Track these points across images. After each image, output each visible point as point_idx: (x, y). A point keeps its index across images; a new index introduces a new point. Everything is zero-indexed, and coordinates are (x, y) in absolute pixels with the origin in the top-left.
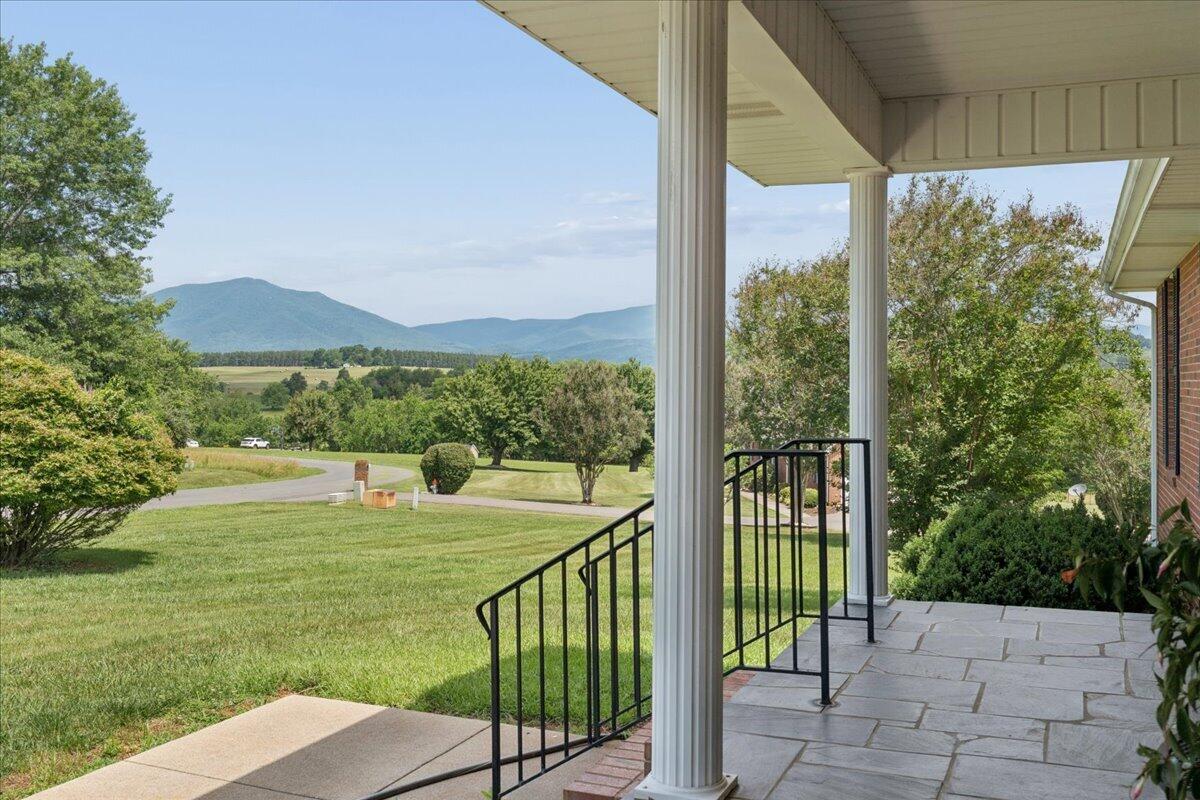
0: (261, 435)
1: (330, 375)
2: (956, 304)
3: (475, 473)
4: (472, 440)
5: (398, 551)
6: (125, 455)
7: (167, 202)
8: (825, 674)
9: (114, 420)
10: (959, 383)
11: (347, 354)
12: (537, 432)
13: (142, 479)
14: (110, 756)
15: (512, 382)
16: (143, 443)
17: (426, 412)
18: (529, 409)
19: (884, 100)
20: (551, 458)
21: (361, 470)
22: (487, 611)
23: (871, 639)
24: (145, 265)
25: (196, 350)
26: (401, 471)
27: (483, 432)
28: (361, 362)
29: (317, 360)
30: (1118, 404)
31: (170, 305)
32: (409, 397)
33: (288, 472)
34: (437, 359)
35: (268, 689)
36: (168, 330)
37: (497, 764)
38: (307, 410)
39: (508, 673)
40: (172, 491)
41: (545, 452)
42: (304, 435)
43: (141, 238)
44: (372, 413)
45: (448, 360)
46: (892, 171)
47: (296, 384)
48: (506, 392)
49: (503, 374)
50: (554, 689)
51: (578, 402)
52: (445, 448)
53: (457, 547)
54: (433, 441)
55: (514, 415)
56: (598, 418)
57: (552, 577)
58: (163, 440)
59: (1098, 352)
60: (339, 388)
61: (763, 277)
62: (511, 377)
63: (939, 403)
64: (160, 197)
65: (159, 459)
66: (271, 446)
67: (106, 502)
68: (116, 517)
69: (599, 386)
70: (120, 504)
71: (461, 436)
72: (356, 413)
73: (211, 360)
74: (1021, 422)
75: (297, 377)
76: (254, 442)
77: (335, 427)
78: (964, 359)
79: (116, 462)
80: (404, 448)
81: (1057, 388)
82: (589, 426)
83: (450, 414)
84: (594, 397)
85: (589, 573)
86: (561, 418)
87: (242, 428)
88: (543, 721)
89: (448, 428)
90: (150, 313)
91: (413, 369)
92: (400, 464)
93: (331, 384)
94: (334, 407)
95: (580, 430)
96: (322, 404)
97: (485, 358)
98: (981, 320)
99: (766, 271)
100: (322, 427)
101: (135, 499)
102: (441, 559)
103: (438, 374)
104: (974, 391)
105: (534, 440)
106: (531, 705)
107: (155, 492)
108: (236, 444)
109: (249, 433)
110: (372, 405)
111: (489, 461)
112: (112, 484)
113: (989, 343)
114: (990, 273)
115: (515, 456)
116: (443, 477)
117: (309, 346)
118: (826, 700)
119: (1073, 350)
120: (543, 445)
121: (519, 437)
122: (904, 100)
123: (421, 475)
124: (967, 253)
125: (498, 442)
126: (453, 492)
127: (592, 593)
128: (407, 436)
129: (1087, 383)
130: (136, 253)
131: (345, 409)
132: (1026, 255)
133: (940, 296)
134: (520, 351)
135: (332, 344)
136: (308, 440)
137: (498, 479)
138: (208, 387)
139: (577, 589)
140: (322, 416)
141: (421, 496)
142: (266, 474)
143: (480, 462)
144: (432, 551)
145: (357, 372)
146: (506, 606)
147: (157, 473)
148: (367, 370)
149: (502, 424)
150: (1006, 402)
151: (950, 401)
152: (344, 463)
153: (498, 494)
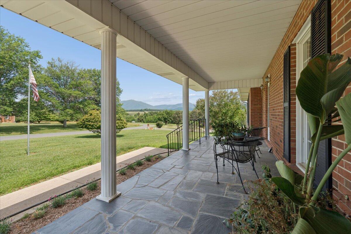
0: (134, 121)
1: (143, 113)
2: (223, 103)
3: (163, 125)
4: (162, 121)
5: (154, 135)
6: (121, 123)
7: (122, 90)
8: (200, 141)
9: (119, 119)
10: (223, 113)
11: (145, 110)
12: (171, 120)
13: (123, 126)
14: (129, 152)
15: (168, 113)
16: (123, 121)
17: (156, 117)
18: (170, 117)
19: (209, 83)
20: (173, 123)
21: (148, 125)
22: (167, 136)
23: (206, 139)
24: (119, 99)
25: (125, 110)
26: (153, 126)
27: (164, 120)
28: (147, 111)
29: (141, 111)
30: (243, 115)
31: (123, 104)
32: (154, 115)
33: (139, 126)
34: (158, 110)
35: (144, 146)
36: (123, 107)
37: (168, 152)
38: (140, 117)
39: (169, 145)
40: (126, 127)
41: (172, 122)
42: (140, 120)
43: (119, 95)
44: (149, 118)
45: (159, 110)
46: (209, 90)
47: (138, 114)
48: (167, 115)
49: (166, 112)
50: (174, 146)
51: (177, 116)
52: (159, 122)
53: (161, 134)
54: (157, 121)
55: (168, 118)
56: (179, 118)
57: (174, 133)
58: (125, 121)
59: (241, 109)
60: (144, 114)
61: (200, 100)
62: (168, 112)
63: (221, 115)
64: (121, 90)
65: (125, 123)
66: (136, 122)
67: (119, 129)
68: (120, 131)
69: (179, 114)
70: (120, 129)
71: (161, 120)
72: (147, 118)
73: (127, 111)
74: (231, 117)
75: (139, 113)
76: (133, 122)
77: (144, 119)
78: (224, 110)
79: (120, 124)
80: (153, 122)
81: (236, 113)
82: (178, 119)
83: (159, 118)
84: (179, 115)
85: (177, 133)
86: (174, 118)
87: (132, 120)
88: (173, 149)
89: (159, 119)
90: (120, 105)
91: (154, 112)
92: (153, 124)
93: (143, 114)
94: (144, 117)
95: (177, 119)
96: (142, 117)
97: (164, 110)
98: (226, 105)
99: (200, 99)
100: (142, 120)
101: (122, 128)
102: (159, 136)
103: (157, 112)
104: (225, 114)
105: (171, 121)
106: (172, 147)
107: (124, 127)
108: (131, 122)
109: (133, 120)
110: (149, 117)
111: (165, 124)
112: (120, 126)
113: (227, 108)
114: (228, 99)
115: (168, 123)
116: (159, 126)
117: (140, 109)
118: (200, 143)
119: (238, 109)
120: (172, 121)
121: (169, 121)
122: (211, 83)
123: (156, 126)
124: (225, 96)
125: (166, 121)
126: (160, 128)
127: (178, 135)
128: (153, 121)
129: (240, 113)
130: (119, 97)
131: (145, 117)
132: (232, 97)
133: (221, 102)
134: (169, 109)
135: (143, 109)
136: (141, 121)
137: (166, 126)
138: (128, 114)
139: (176, 135)
140: (142, 118)
141: (156, 128)
142: (136, 126)
143: (164, 124)
144: (158, 135)
145: (147, 112)
146: (169, 136)
147: (125, 125)
148: (148, 112)
149: (167, 119)
150: (229, 115)
151: (222, 115)
152: (146, 124)
153: (166, 128)
